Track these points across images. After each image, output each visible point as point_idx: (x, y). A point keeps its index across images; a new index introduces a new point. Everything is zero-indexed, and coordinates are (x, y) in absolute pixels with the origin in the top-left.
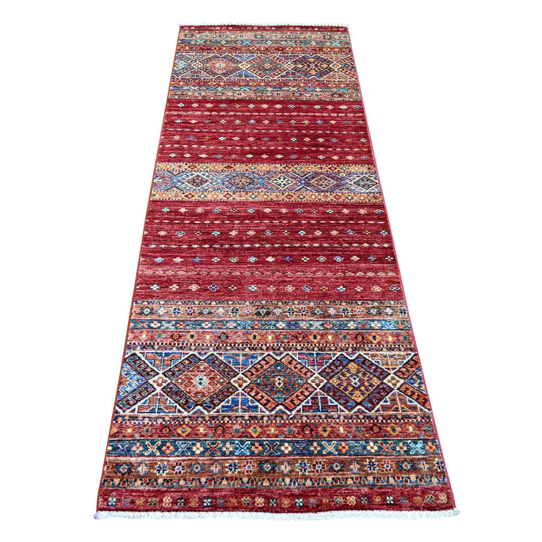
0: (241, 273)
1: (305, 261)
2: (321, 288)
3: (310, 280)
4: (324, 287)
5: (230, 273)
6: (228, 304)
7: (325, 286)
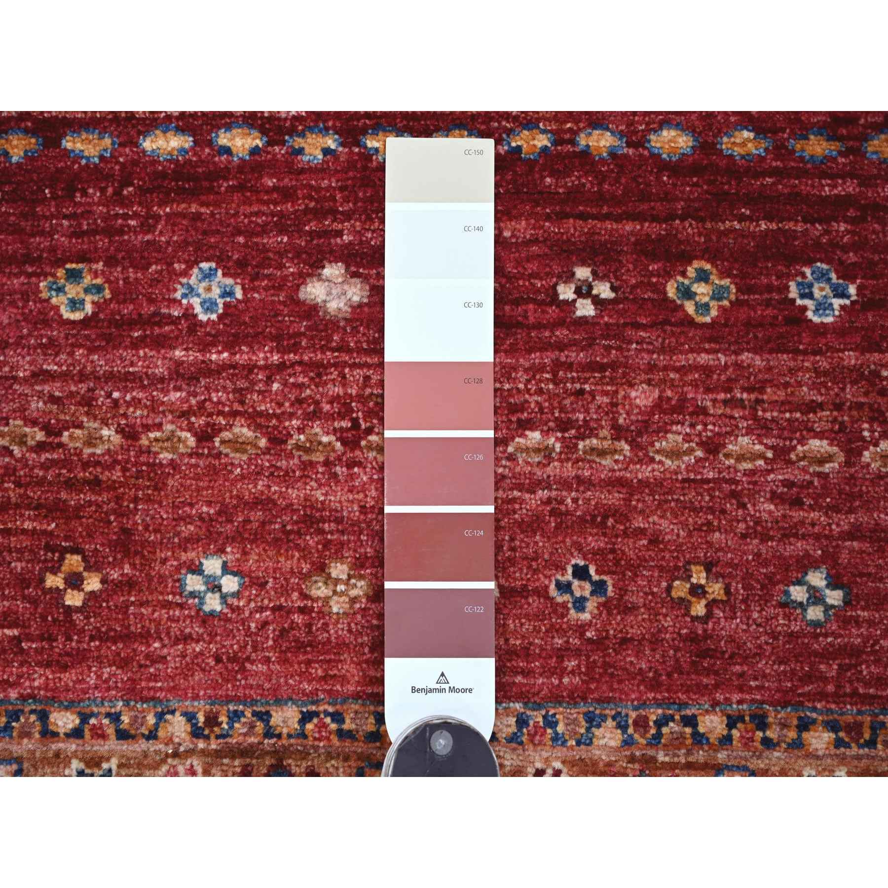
0: (130, 434)
1: (585, 309)
2: (680, 589)
3: (608, 512)
4: (699, 576)
5: (47, 429)
6: (48, 734)
7: (708, 567)
